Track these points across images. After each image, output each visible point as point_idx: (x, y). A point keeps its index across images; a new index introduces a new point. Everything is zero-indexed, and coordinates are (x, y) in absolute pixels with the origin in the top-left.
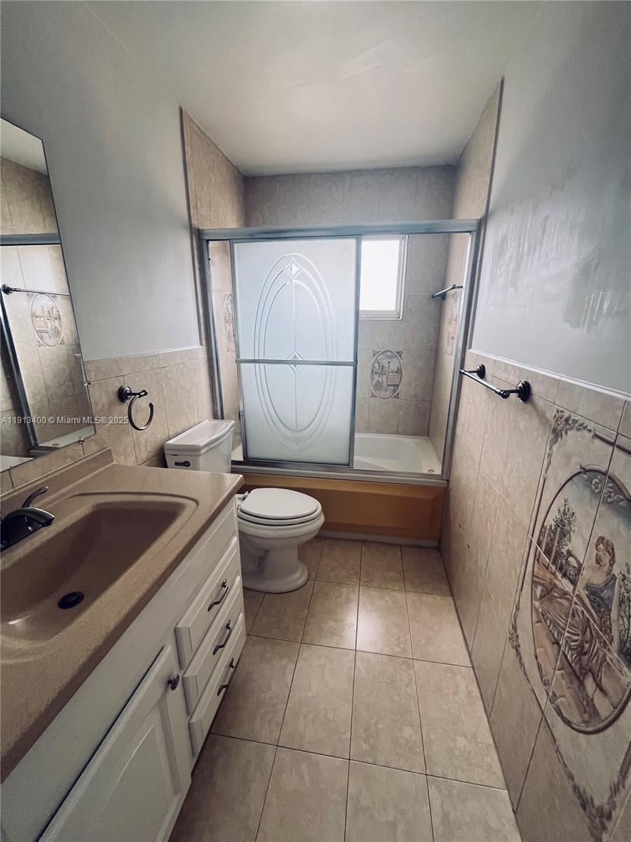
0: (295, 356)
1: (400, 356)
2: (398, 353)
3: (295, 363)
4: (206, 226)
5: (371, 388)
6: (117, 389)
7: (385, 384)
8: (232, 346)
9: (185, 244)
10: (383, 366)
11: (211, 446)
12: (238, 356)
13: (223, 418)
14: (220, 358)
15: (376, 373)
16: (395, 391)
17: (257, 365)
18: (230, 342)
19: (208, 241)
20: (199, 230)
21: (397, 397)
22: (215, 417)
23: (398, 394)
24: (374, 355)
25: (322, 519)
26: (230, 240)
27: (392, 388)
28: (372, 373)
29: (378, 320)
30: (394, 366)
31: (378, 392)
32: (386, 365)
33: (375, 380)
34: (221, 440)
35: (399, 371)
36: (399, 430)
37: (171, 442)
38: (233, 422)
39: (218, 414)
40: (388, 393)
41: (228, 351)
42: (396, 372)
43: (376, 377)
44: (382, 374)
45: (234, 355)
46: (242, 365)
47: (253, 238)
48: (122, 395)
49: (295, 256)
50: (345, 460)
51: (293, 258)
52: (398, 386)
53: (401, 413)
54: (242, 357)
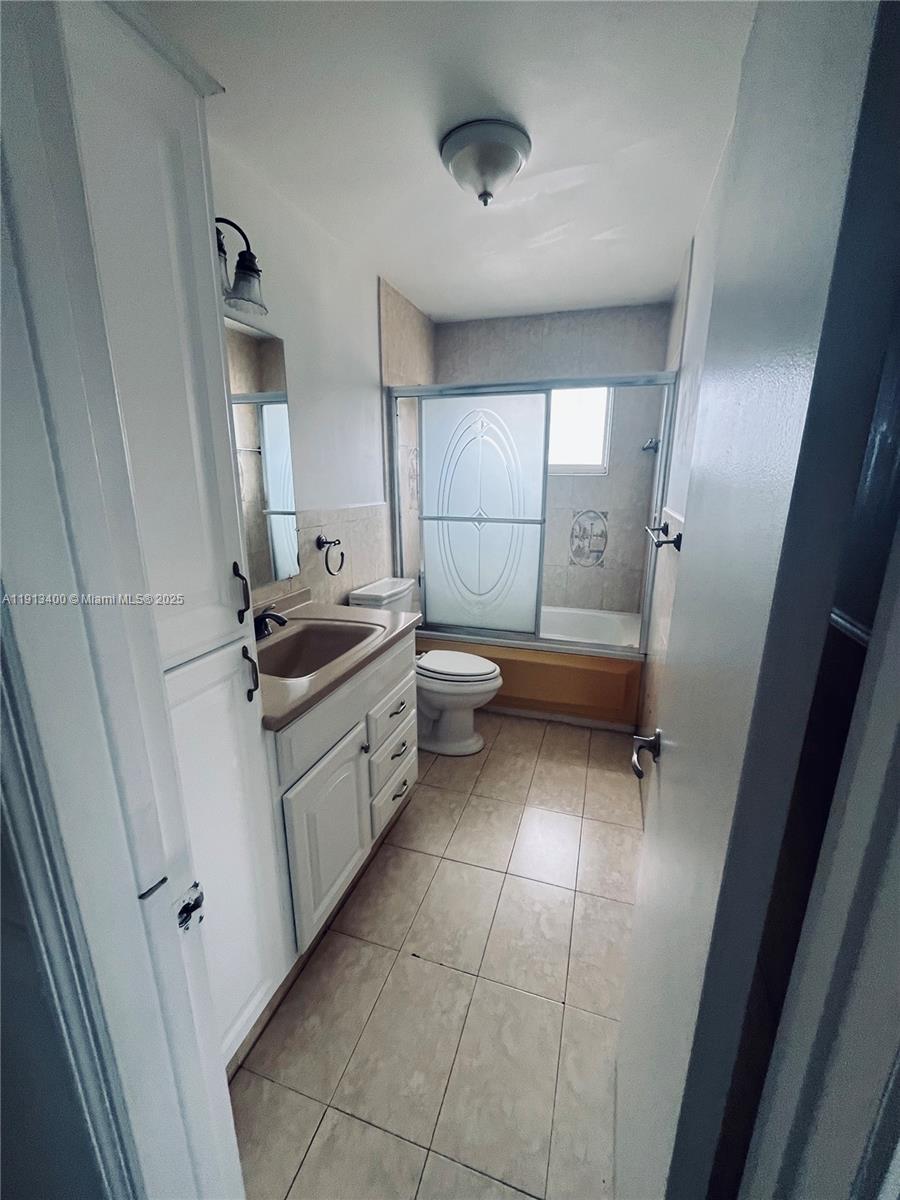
0: (480, 514)
1: (605, 517)
2: (603, 513)
3: (480, 520)
4: (394, 384)
5: (571, 554)
6: (316, 538)
7: (587, 549)
8: (415, 504)
9: (375, 403)
10: (585, 529)
11: (393, 599)
12: (421, 513)
13: (402, 576)
14: (402, 515)
15: (576, 537)
16: (598, 558)
17: (440, 522)
18: (412, 498)
19: (396, 398)
20: (389, 388)
21: (601, 565)
22: (395, 575)
23: (602, 562)
24: (574, 516)
25: (499, 682)
26: (419, 396)
27: (595, 554)
28: (572, 536)
29: (580, 478)
30: (598, 528)
31: (578, 559)
32: (588, 528)
33: (576, 544)
34: (401, 595)
35: (604, 535)
36: (604, 604)
37: (355, 592)
38: (413, 581)
39: (397, 572)
40: (590, 560)
41: (411, 508)
42: (601, 536)
43: (577, 542)
44: (582, 538)
45: (417, 513)
46: (425, 522)
47: (442, 394)
48: (320, 543)
49: (485, 413)
50: (531, 628)
51: (481, 414)
52: (602, 552)
53: (605, 585)
54: (425, 514)
